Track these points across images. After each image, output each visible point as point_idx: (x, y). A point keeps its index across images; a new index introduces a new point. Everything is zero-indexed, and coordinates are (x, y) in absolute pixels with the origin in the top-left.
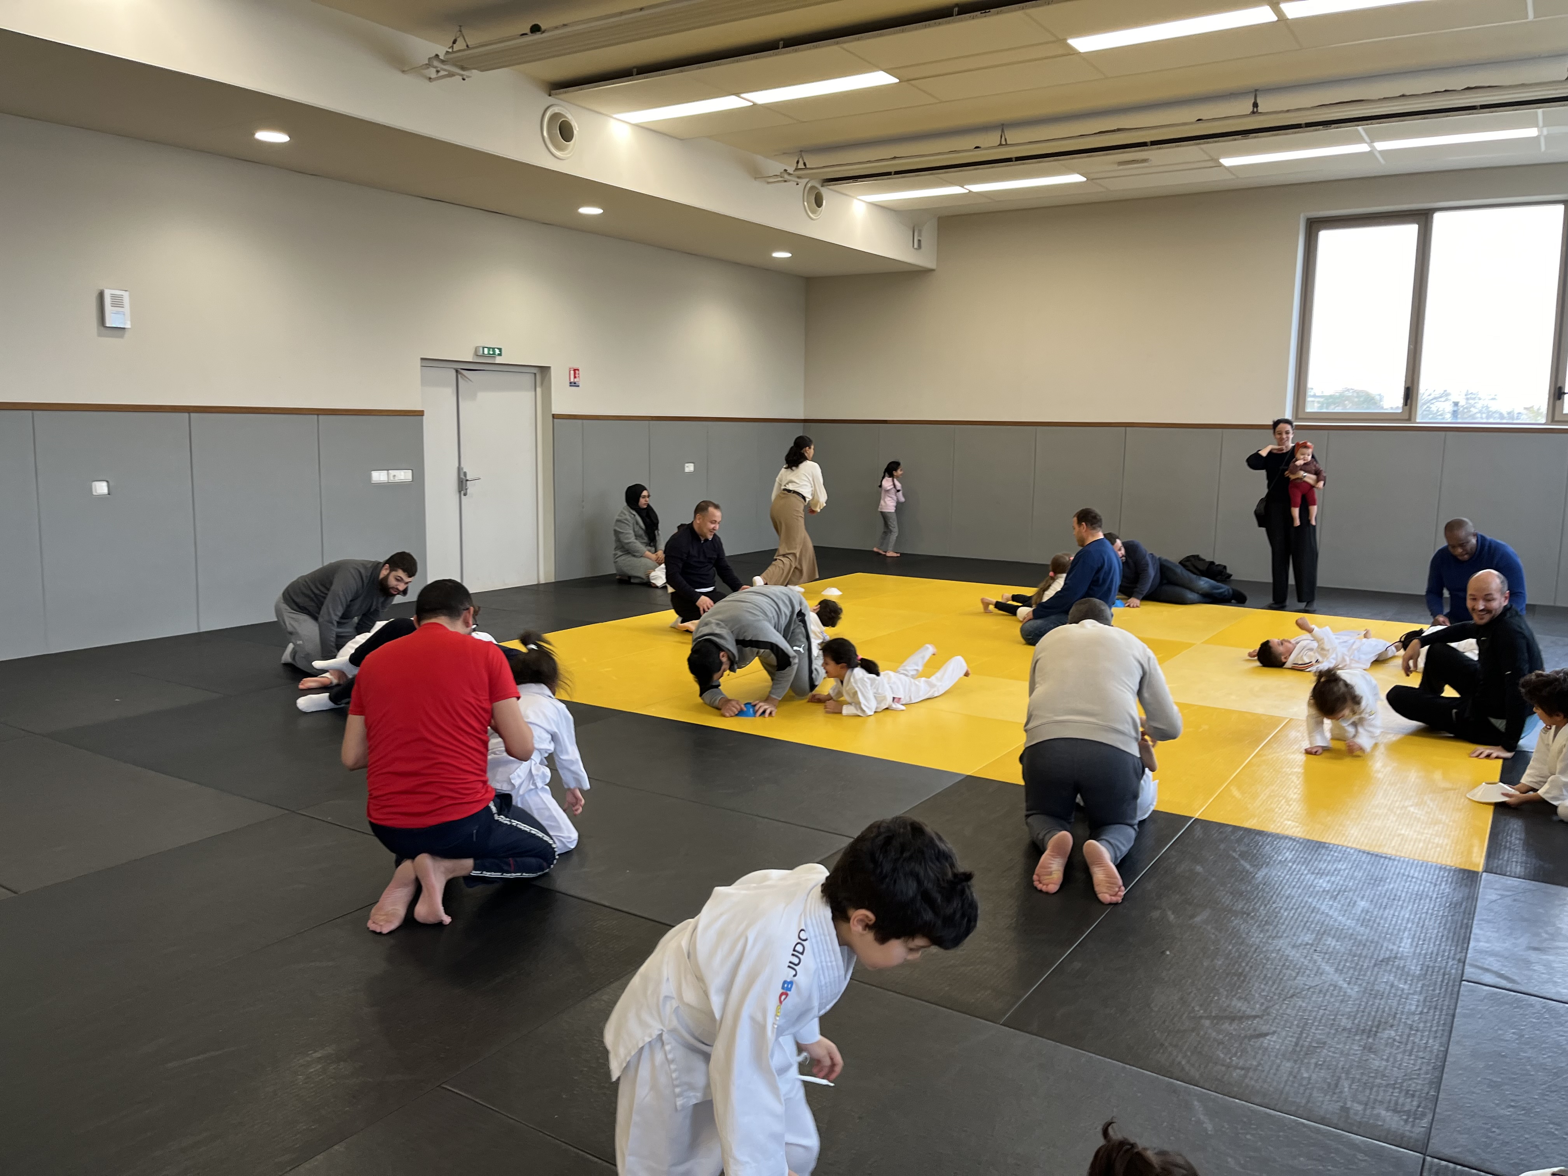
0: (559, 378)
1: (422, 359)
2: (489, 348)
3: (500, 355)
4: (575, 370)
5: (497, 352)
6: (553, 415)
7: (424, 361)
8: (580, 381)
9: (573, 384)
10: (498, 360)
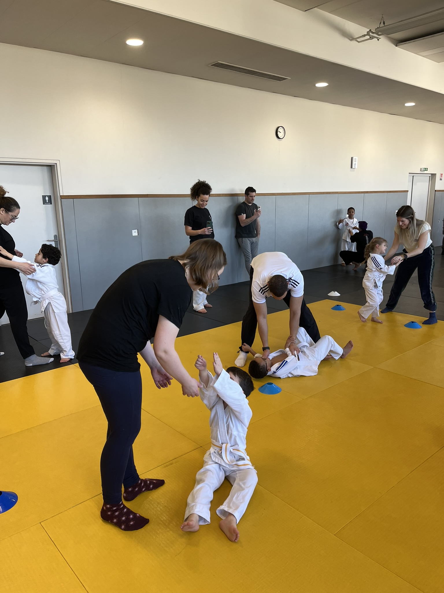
0: (438, 177)
1: (409, 173)
2: (425, 168)
3: (427, 170)
4: (442, 174)
5: (427, 169)
6: (435, 191)
7: (410, 174)
8: (443, 178)
9: (441, 179)
10: (426, 172)
